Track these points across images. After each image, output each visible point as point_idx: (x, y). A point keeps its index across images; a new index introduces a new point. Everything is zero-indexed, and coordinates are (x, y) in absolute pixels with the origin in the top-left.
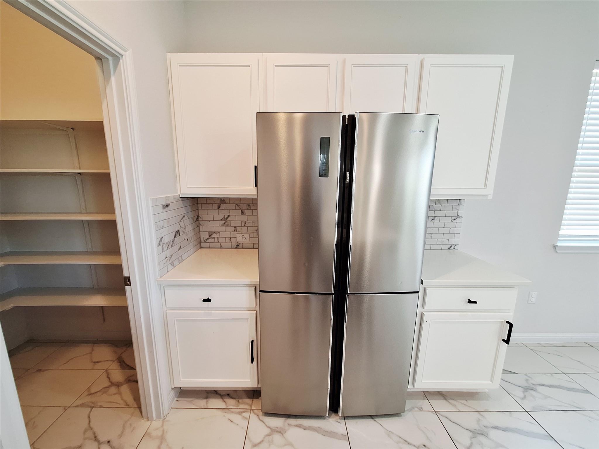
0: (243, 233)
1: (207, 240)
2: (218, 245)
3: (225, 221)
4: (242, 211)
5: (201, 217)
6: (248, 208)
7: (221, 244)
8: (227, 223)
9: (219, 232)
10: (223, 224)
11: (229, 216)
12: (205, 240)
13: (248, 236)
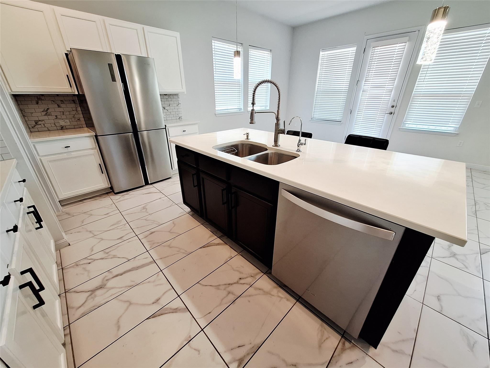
0: (63, 119)
1: (34, 126)
2: (46, 129)
3: (46, 113)
4: (58, 105)
5: (23, 110)
6: (62, 103)
7: (49, 128)
8: (48, 114)
9: (43, 120)
10: (45, 114)
11: (48, 109)
12: (33, 126)
13: (68, 121)
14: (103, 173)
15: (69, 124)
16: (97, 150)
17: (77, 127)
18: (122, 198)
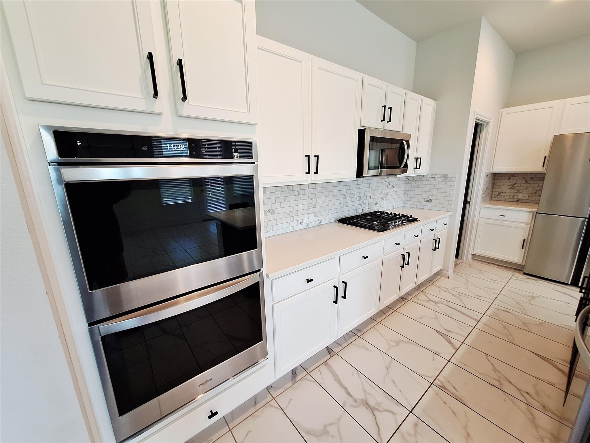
0: (524, 193)
1: (496, 196)
2: (503, 199)
3: (512, 187)
4: (526, 181)
6: (531, 180)
7: (506, 199)
9: (506, 192)
10: (510, 188)
11: (515, 184)
13: (527, 195)
14: (523, 248)
15: (527, 198)
16: (530, 226)
17: (534, 202)
18: (525, 280)
